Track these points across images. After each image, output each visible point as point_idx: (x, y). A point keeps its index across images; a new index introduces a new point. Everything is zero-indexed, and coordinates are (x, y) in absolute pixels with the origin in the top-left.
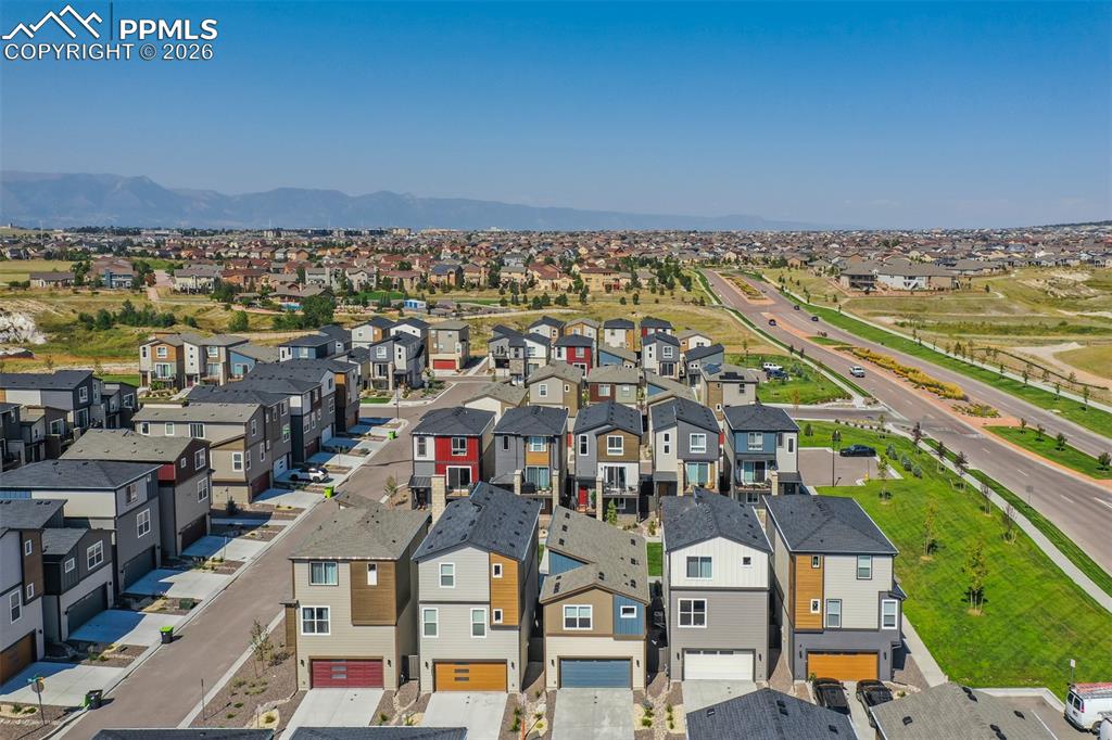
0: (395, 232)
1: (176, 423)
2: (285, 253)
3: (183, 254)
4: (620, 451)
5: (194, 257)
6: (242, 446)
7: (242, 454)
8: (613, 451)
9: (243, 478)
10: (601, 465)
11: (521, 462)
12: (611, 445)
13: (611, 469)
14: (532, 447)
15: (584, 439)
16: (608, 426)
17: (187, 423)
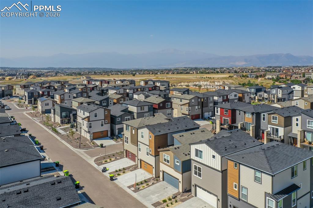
1: (178, 98)
4: (277, 122)
6: (188, 106)
7: (188, 107)
8: (274, 121)
9: (188, 114)
10: (269, 126)
11: (243, 120)
12: (273, 119)
13: (273, 128)
14: (247, 115)
15: (264, 115)
16: (273, 112)
17: (179, 98)
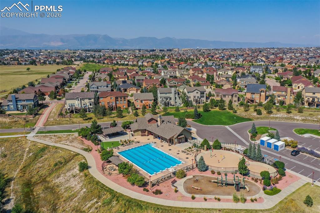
0: (174, 50)
2: (142, 62)
3: (105, 62)
5: (109, 63)
